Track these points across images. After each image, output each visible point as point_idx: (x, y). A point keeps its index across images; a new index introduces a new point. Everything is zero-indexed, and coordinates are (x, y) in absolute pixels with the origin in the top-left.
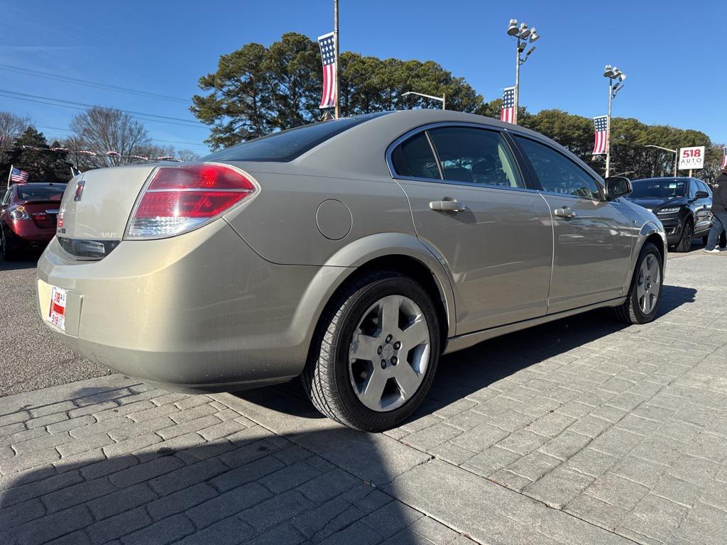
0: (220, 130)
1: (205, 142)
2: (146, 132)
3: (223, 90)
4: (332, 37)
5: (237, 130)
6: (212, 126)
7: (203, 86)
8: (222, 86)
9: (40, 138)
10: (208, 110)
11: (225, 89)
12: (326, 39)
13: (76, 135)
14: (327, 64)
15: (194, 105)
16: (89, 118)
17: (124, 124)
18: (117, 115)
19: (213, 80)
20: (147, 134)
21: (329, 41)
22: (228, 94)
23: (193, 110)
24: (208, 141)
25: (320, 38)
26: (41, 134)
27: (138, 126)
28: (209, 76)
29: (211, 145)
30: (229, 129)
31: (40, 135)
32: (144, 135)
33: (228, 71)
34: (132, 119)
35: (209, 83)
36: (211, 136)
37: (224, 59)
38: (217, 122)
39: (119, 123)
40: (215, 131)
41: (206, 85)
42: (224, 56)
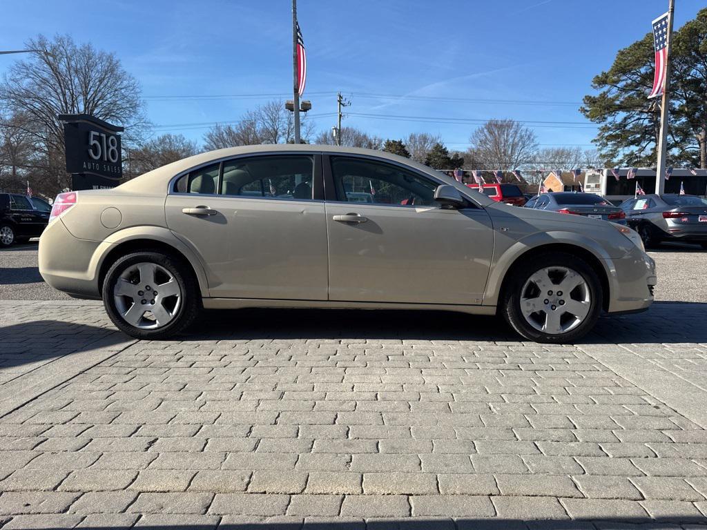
0: (610, 128)
1: (592, 142)
2: (535, 137)
3: (618, 85)
4: (667, 17)
5: (631, 125)
6: (603, 125)
7: (596, 85)
8: (617, 82)
9: (445, 152)
10: (599, 108)
11: (621, 85)
12: (660, 22)
13: (473, 146)
14: (660, 49)
15: (584, 106)
16: (485, 130)
17: (516, 132)
18: (509, 125)
19: (607, 77)
20: (535, 140)
21: (663, 23)
22: (623, 90)
23: (583, 110)
24: (595, 141)
25: (654, 22)
26: (446, 148)
27: (528, 133)
28: (603, 73)
29: (598, 144)
30: (622, 126)
31: (444, 149)
32: (533, 140)
33: (623, 65)
34: (523, 127)
35: (602, 81)
36: (599, 135)
37: (622, 53)
38: (610, 119)
39: (512, 131)
40: (605, 129)
41: (600, 84)
42: (622, 50)
